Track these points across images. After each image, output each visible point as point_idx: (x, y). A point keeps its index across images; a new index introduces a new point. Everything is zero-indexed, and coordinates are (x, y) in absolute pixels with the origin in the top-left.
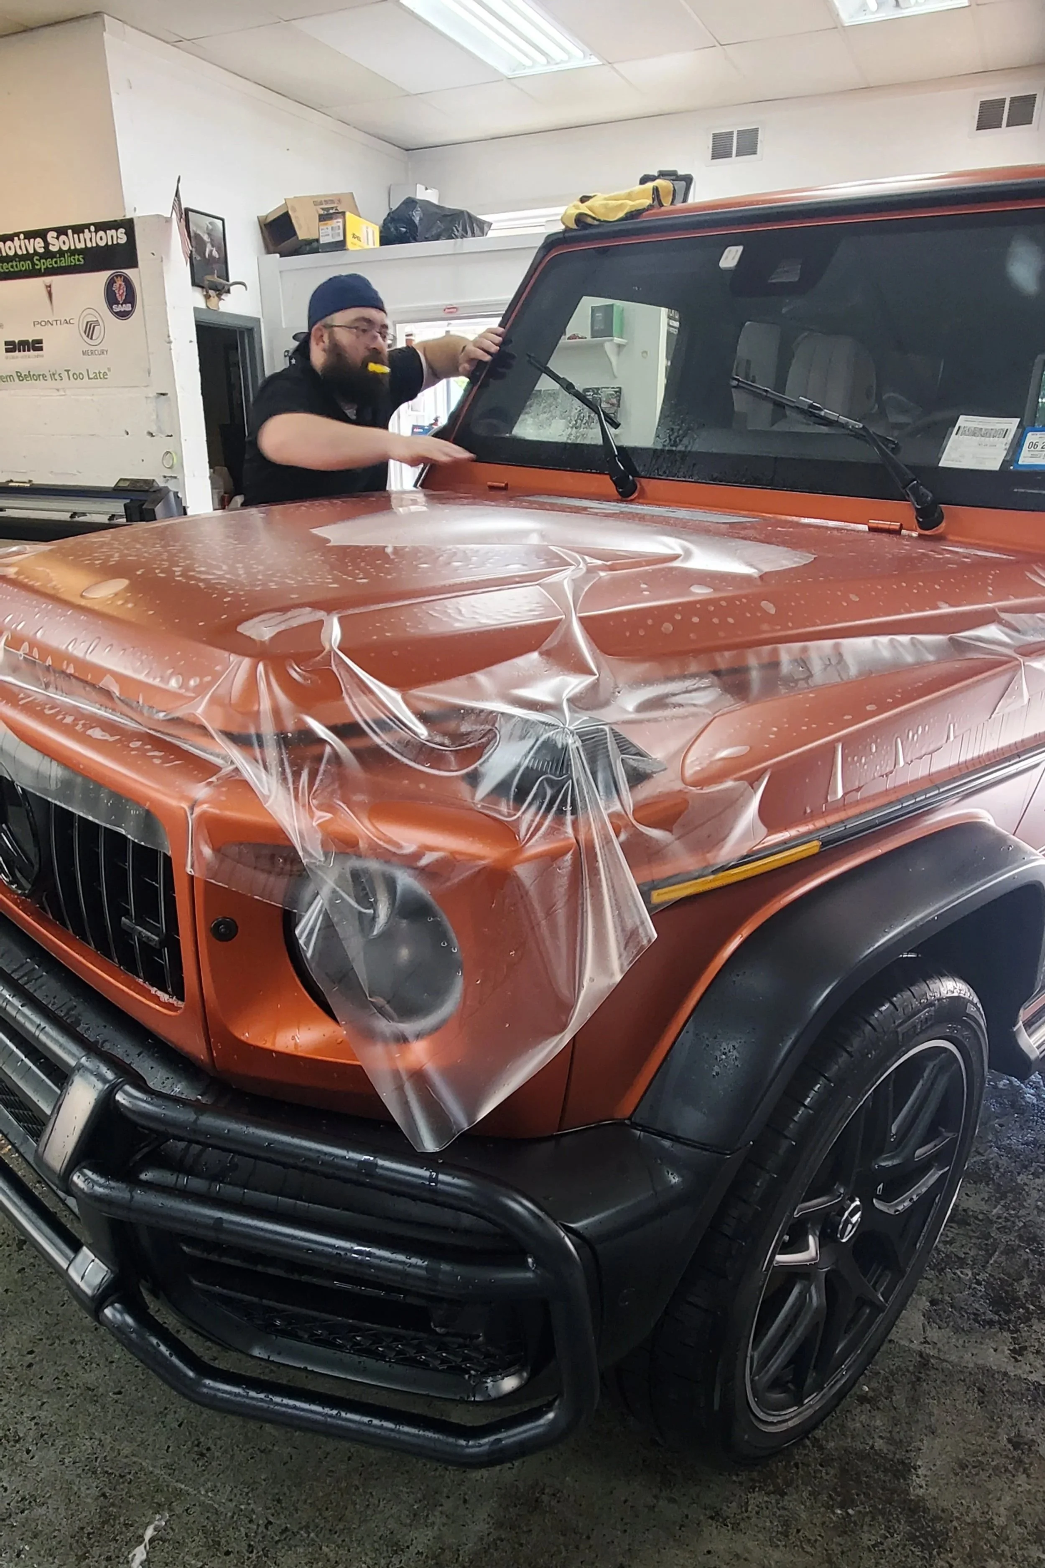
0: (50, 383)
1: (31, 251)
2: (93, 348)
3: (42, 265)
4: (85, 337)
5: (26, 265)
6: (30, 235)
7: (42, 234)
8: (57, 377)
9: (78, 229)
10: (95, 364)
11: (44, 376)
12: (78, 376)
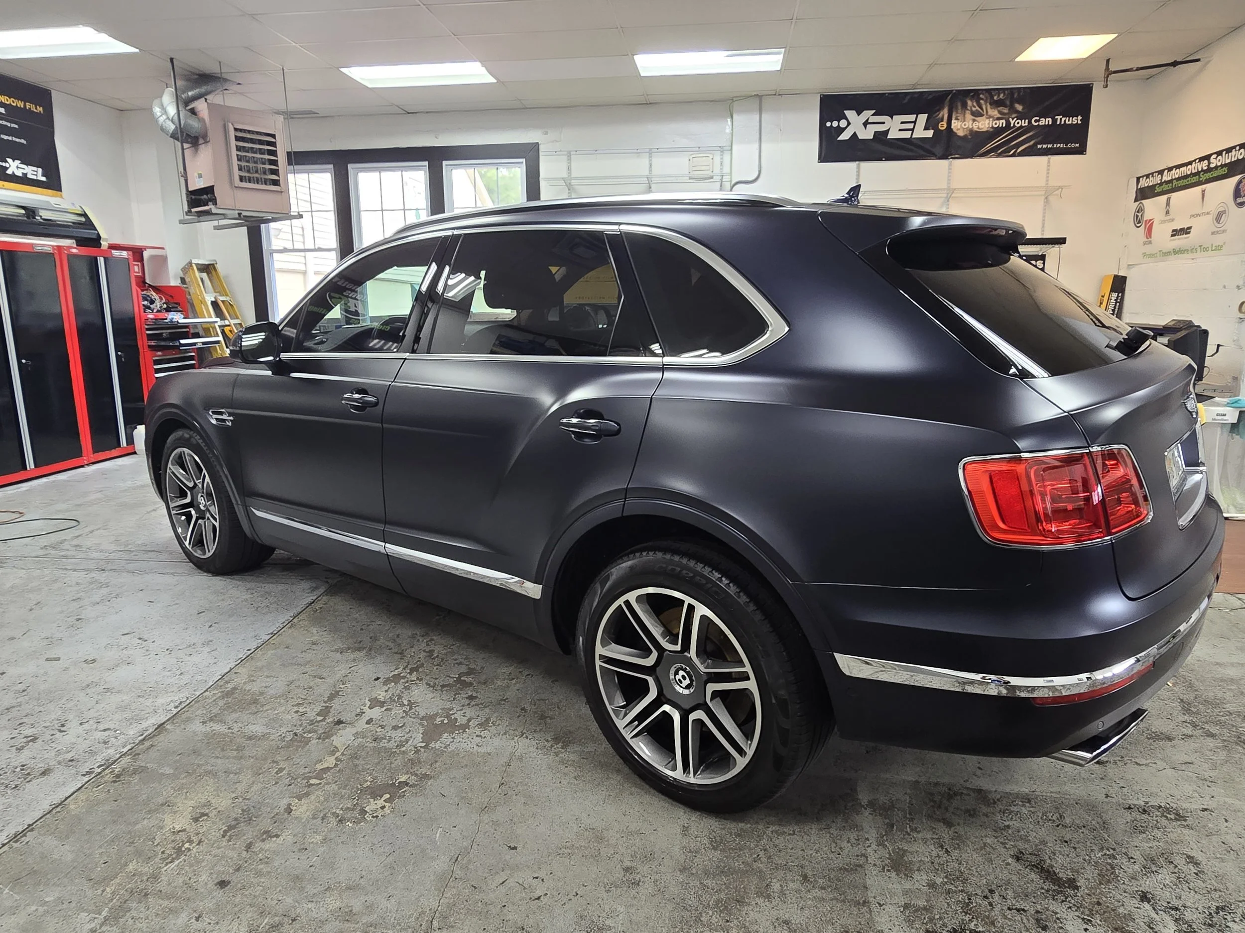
0: (1190, 255)
1: (1200, 170)
2: (1219, 229)
3: (1204, 177)
4: (1215, 222)
5: (1195, 179)
6: (1201, 159)
7: (1207, 158)
8: (1194, 251)
9: (1229, 150)
10: (1218, 240)
11: (1188, 250)
12: (1206, 249)
